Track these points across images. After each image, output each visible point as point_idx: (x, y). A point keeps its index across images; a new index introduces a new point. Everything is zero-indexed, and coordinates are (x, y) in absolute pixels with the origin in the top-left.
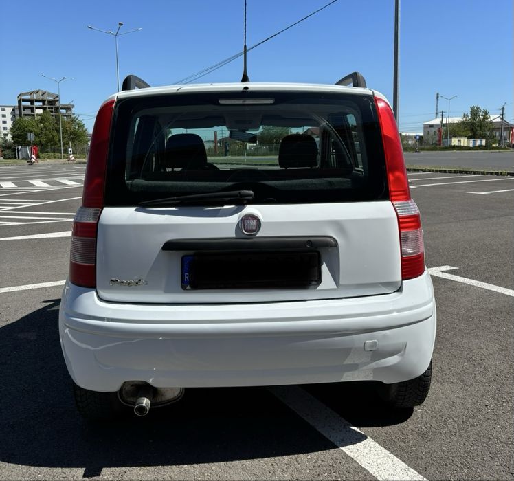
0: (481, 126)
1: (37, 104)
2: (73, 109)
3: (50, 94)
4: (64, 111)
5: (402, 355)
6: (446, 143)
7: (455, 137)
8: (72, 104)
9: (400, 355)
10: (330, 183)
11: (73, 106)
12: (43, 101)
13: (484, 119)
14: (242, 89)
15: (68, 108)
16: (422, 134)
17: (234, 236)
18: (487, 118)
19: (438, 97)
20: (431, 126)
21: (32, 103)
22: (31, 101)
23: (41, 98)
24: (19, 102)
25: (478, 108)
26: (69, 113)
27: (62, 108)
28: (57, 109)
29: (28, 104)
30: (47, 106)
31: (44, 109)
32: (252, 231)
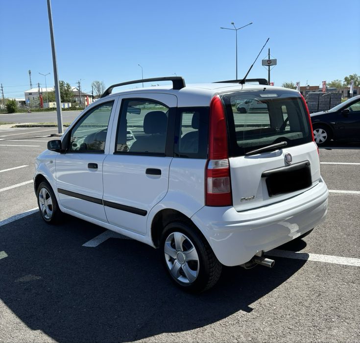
0: (66, 94)
6: (45, 106)
7: (51, 102)
13: (68, 89)
14: (263, 89)
16: (24, 100)
18: (70, 89)
19: (30, 73)
20: (30, 94)
25: (62, 82)
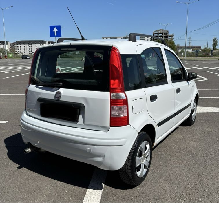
1: (160, 35)
2: (174, 36)
3: (165, 31)
4: (170, 37)
5: (104, 158)
8: (173, 34)
9: (102, 158)
10: (90, 82)
11: (174, 35)
12: (162, 34)
14: (69, 44)
15: (172, 36)
17: (54, 99)
21: (158, 35)
22: (158, 34)
23: (162, 32)
24: (153, 34)
26: (172, 38)
27: (169, 36)
28: (167, 37)
29: (157, 35)
30: (164, 35)
31: (163, 37)
32: (58, 98)
